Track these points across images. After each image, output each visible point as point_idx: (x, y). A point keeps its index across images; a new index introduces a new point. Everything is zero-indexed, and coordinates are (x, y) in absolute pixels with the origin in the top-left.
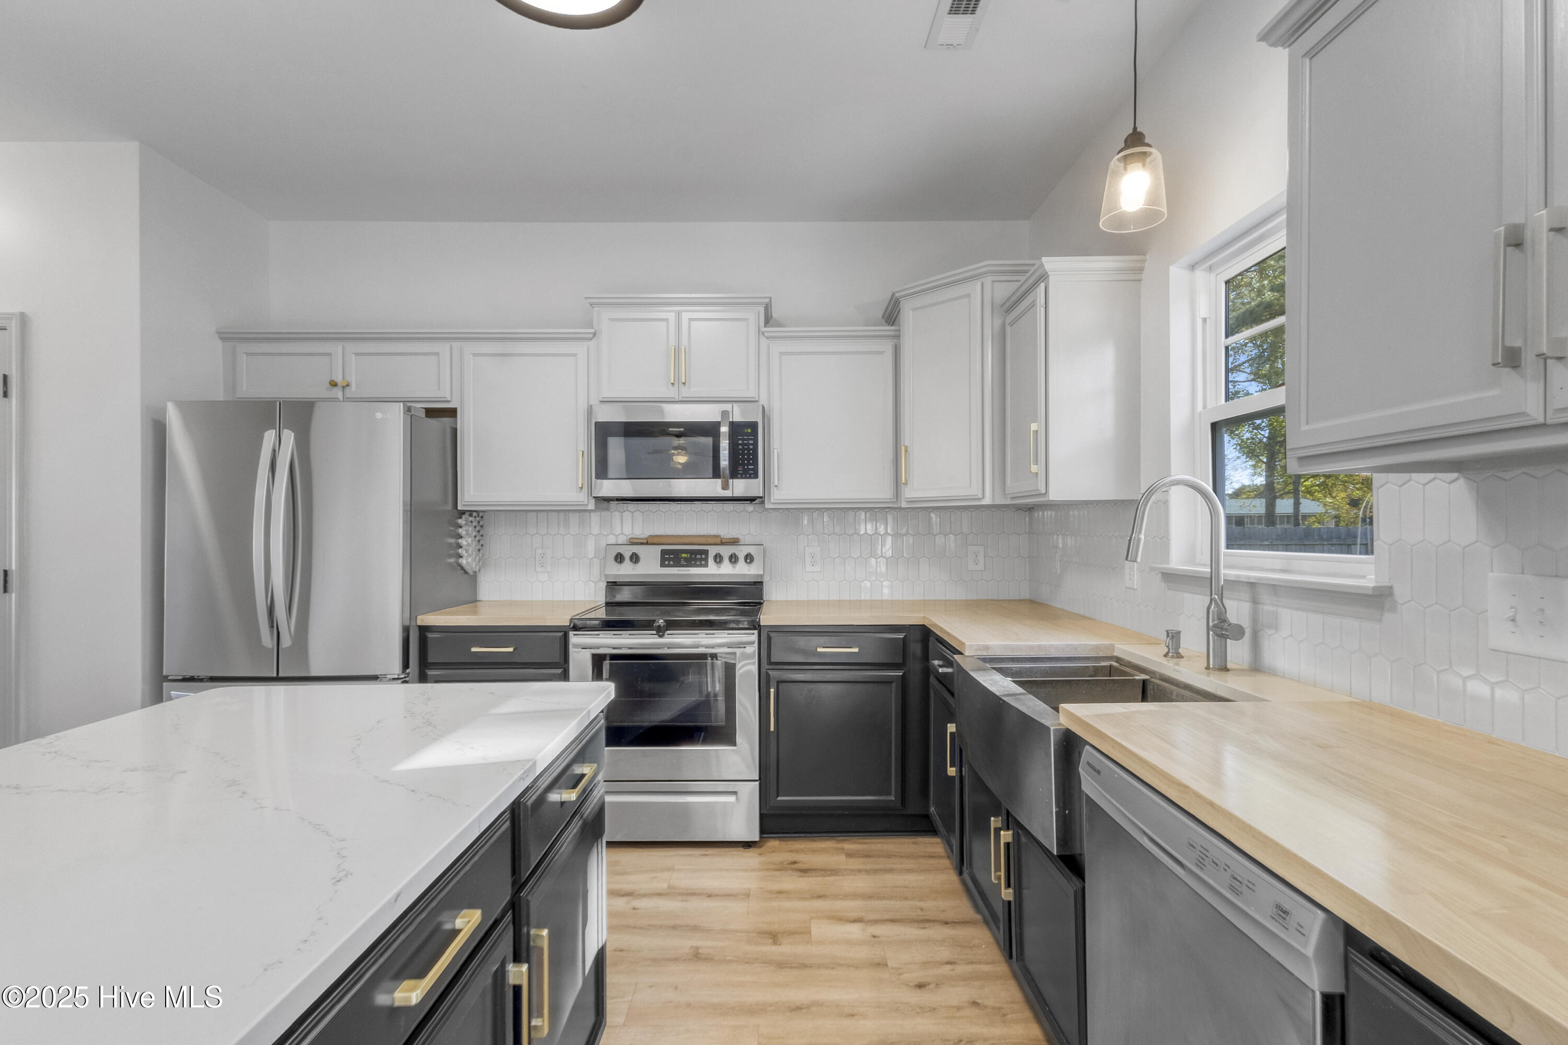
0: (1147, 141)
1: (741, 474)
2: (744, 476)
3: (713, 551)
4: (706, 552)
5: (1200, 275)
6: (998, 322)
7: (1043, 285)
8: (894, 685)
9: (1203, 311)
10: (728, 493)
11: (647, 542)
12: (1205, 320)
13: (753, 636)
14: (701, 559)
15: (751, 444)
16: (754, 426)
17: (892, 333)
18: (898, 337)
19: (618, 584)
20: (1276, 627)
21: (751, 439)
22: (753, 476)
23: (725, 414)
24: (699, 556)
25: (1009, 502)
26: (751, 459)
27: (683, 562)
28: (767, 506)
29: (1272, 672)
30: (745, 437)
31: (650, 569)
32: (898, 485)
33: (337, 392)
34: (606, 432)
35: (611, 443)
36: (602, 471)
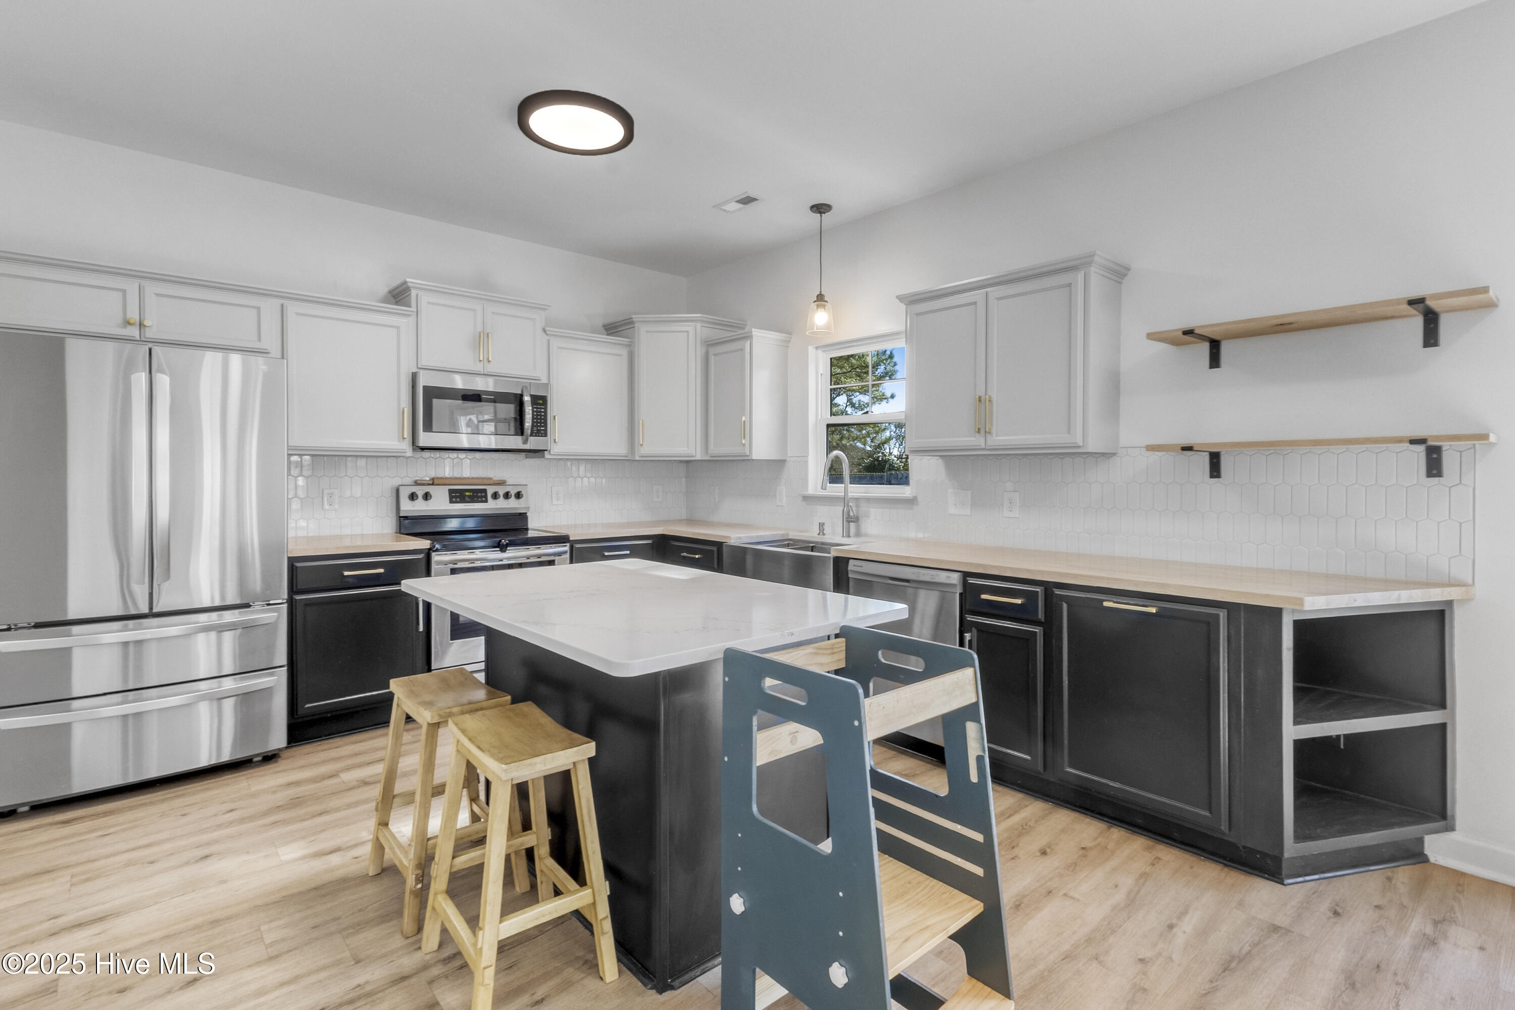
1: (536, 433)
2: (537, 435)
3: (490, 490)
4: (485, 491)
5: (820, 352)
6: (704, 350)
9: (821, 371)
10: (527, 447)
12: (821, 374)
13: (567, 547)
14: (482, 497)
15: (543, 412)
16: (545, 399)
17: (626, 343)
18: (632, 344)
19: (409, 518)
20: (868, 516)
21: (543, 408)
22: (543, 435)
23: (528, 388)
24: (479, 494)
25: (708, 458)
26: (543, 423)
27: (467, 499)
29: (866, 535)
30: (540, 405)
31: (440, 505)
32: (633, 444)
33: (134, 330)
34: (431, 394)
35: (435, 403)
36: (428, 425)
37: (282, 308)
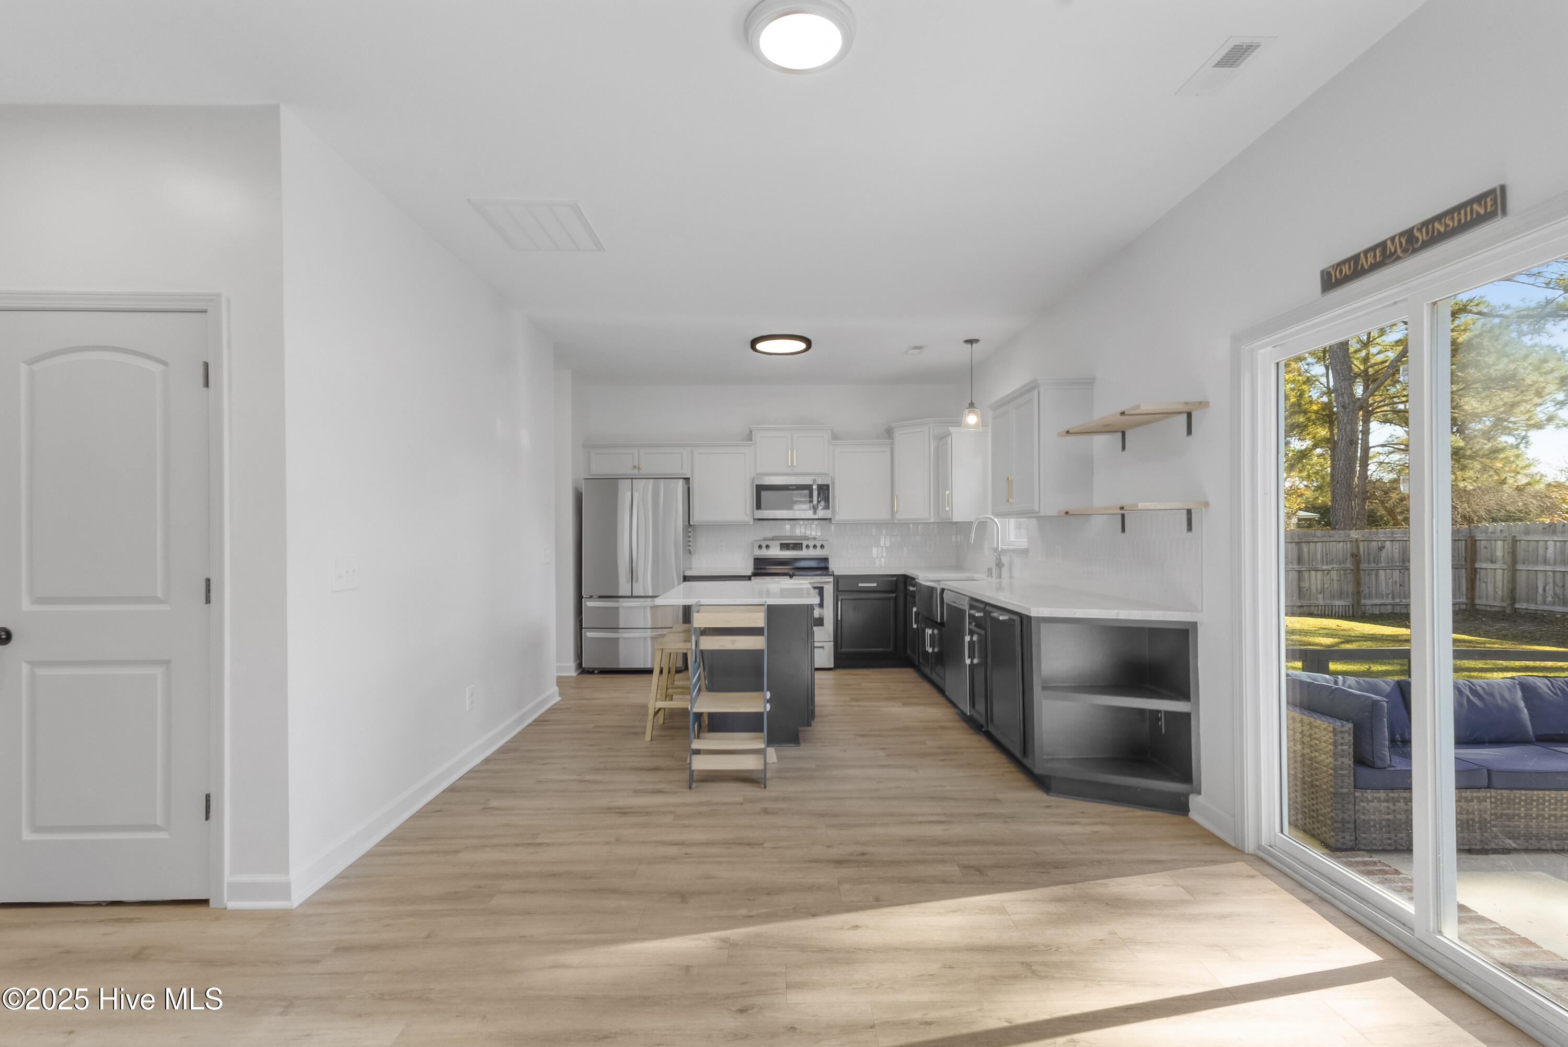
0: (976, 406)
2: (824, 508)
3: (805, 544)
4: (802, 544)
6: (936, 443)
7: (950, 437)
8: (892, 600)
10: (815, 516)
11: (773, 539)
13: (831, 579)
15: (826, 494)
16: (828, 486)
17: (890, 443)
18: (892, 444)
19: (759, 559)
21: (827, 491)
22: (828, 508)
23: (814, 481)
24: (799, 546)
26: (827, 501)
27: (790, 549)
28: (833, 522)
30: (824, 490)
31: (775, 552)
32: (893, 512)
33: (636, 471)
34: (760, 489)
35: (763, 493)
36: (759, 507)
37: (692, 451)
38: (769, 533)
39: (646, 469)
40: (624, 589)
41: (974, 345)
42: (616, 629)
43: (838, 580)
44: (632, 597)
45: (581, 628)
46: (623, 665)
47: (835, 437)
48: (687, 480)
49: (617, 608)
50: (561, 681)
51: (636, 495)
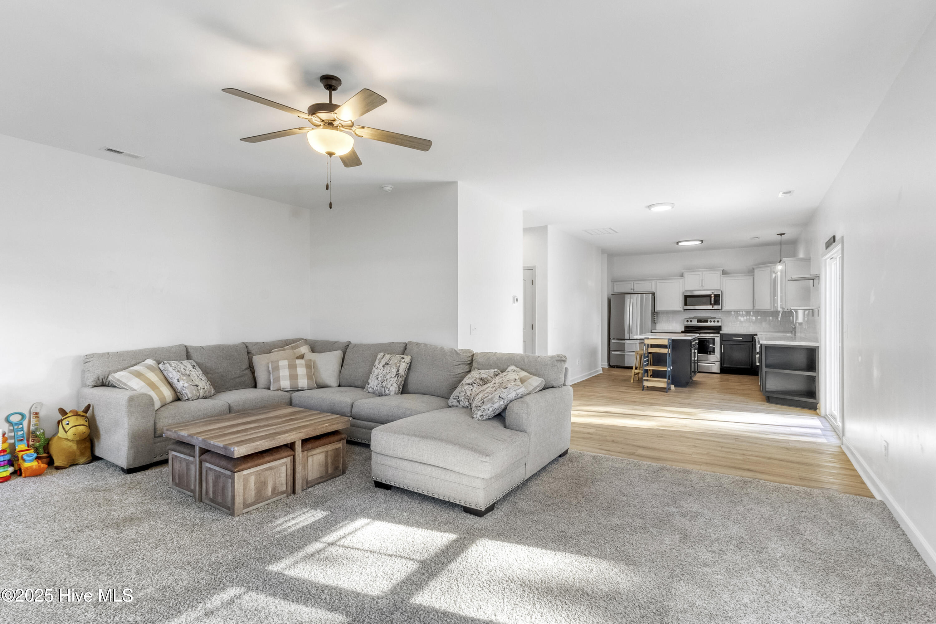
3: (709, 320)
8: (750, 345)
10: (713, 308)
11: (694, 318)
13: (719, 335)
14: (707, 322)
16: (719, 295)
19: (686, 325)
22: (719, 305)
26: (718, 302)
27: (702, 322)
28: (722, 311)
30: (717, 297)
31: (695, 323)
32: (754, 306)
33: (632, 291)
34: (686, 297)
35: (688, 299)
36: (686, 304)
37: (656, 282)
38: (692, 316)
39: (637, 289)
40: (627, 336)
41: (782, 236)
42: (624, 351)
43: (722, 336)
44: (630, 339)
45: (610, 350)
46: (626, 365)
47: (724, 273)
48: (653, 294)
49: (624, 343)
50: (603, 369)
51: (632, 300)
